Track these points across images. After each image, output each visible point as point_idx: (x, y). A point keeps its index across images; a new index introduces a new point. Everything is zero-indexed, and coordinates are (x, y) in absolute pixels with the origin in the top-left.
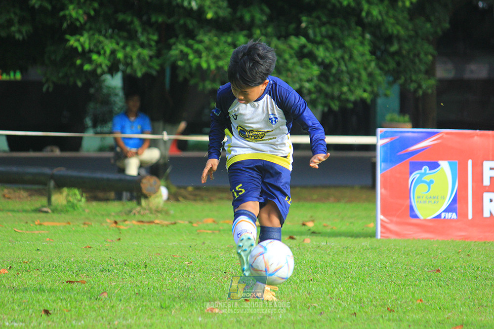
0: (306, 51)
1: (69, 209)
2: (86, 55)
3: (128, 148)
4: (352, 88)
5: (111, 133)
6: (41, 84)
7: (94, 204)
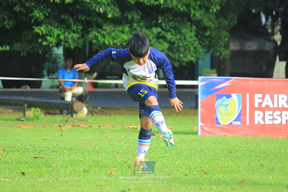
0: (161, 35)
1: (35, 119)
2: (44, 37)
3: (66, 87)
4: (186, 55)
5: (57, 78)
6: (20, 52)
7: (48, 116)
